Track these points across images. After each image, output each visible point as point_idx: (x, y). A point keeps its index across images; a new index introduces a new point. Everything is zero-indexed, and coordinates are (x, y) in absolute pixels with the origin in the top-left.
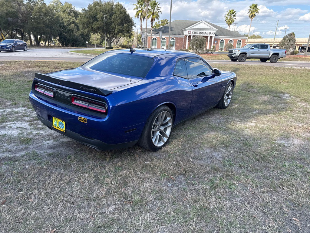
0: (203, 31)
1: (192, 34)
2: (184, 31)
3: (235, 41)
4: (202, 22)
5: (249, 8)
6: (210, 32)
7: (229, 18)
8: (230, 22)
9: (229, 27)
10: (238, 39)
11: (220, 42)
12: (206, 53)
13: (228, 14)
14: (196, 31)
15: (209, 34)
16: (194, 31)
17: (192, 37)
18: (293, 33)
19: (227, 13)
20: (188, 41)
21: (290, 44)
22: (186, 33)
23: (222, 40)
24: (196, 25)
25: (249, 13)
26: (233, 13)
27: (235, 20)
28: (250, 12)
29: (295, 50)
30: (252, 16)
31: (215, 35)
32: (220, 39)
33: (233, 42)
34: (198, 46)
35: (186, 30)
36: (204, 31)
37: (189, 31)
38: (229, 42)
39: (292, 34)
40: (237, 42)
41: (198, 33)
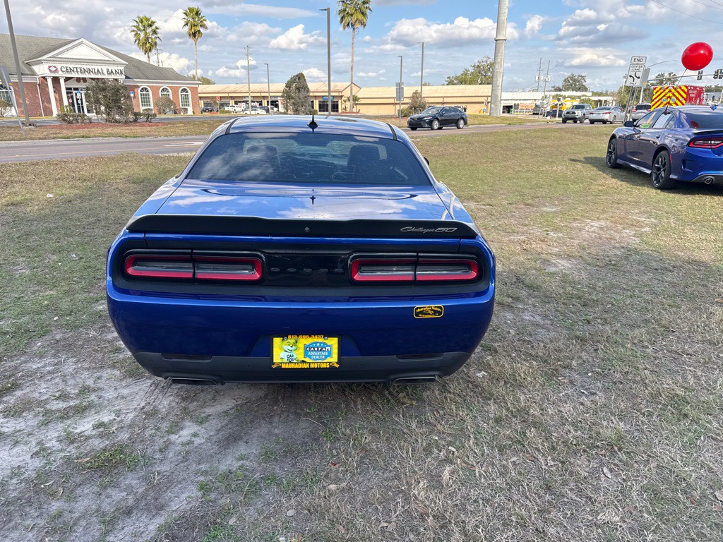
0: (90, 67)
1: (60, 72)
2: (33, 65)
3: (175, 91)
4: (81, 43)
5: (184, 16)
6: (110, 68)
7: (142, 35)
8: (148, 45)
9: (149, 57)
10: (180, 87)
11: (139, 93)
12: (135, 121)
13: (137, 27)
14: (71, 66)
15: (110, 73)
16: (65, 65)
17: (62, 81)
18: (302, 74)
19: (136, 24)
20: (55, 92)
21: (301, 96)
22: (42, 70)
23: (142, 89)
24: (67, 50)
25: (187, 28)
26: (151, 26)
27: (158, 41)
28: (187, 24)
29: (313, 108)
30: (194, 35)
31: (124, 77)
32: (138, 87)
33: (170, 93)
34: (111, 105)
35: (40, 63)
36: (93, 67)
37: (50, 65)
38: (160, 93)
39: (300, 77)
40: (180, 93)
41: (79, 70)
